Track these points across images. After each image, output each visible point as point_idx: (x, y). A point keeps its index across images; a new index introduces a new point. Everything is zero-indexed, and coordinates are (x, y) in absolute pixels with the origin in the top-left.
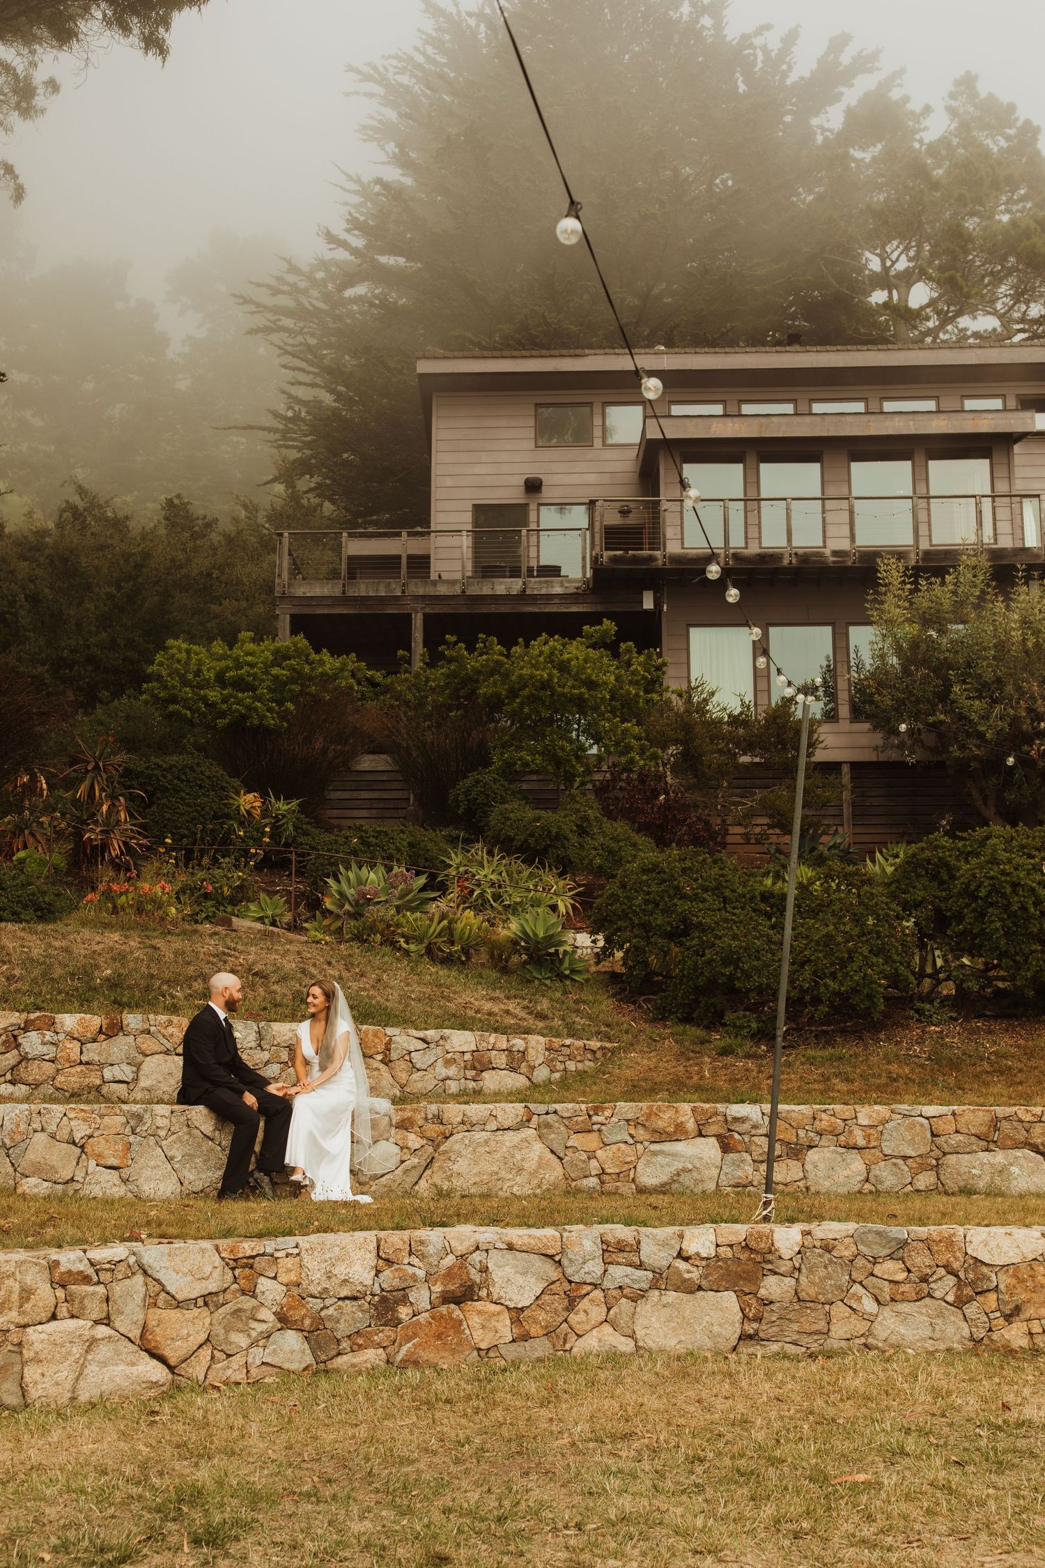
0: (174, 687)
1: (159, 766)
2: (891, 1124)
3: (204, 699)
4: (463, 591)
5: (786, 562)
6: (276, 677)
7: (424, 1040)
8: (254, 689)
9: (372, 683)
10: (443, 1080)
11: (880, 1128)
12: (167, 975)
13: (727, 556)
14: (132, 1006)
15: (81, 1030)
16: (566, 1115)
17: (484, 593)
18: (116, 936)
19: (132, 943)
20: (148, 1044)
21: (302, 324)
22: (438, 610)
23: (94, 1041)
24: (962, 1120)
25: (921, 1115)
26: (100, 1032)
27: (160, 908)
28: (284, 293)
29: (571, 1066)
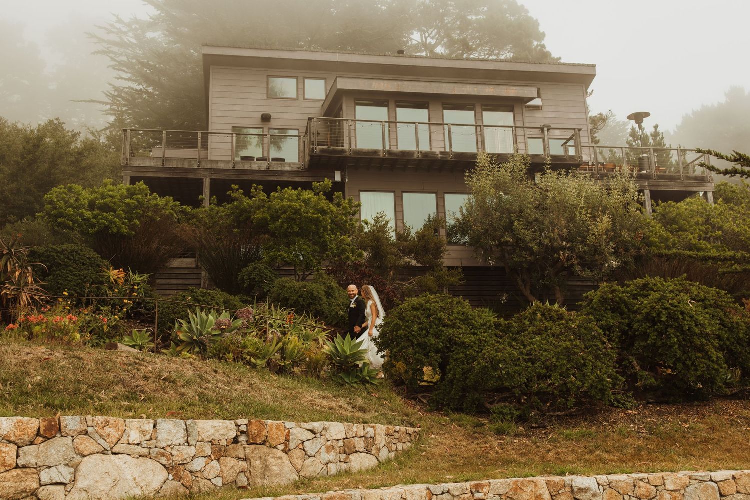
0: (61, 208)
1: (56, 251)
2: (691, 488)
3: (82, 215)
4: (234, 167)
5: (416, 156)
6: (128, 205)
7: (313, 432)
8: (115, 211)
9: (184, 212)
10: (326, 464)
11: (682, 492)
12: (92, 381)
13: (384, 152)
14: (66, 408)
15: (18, 433)
16: (456, 494)
17: (246, 169)
18: (43, 349)
19: (57, 355)
20: (86, 445)
21: (122, 51)
22: (218, 177)
23: (32, 443)
24: (741, 483)
25: (711, 480)
26: (38, 434)
27: (67, 334)
28: (114, 33)
29: (400, 447)
